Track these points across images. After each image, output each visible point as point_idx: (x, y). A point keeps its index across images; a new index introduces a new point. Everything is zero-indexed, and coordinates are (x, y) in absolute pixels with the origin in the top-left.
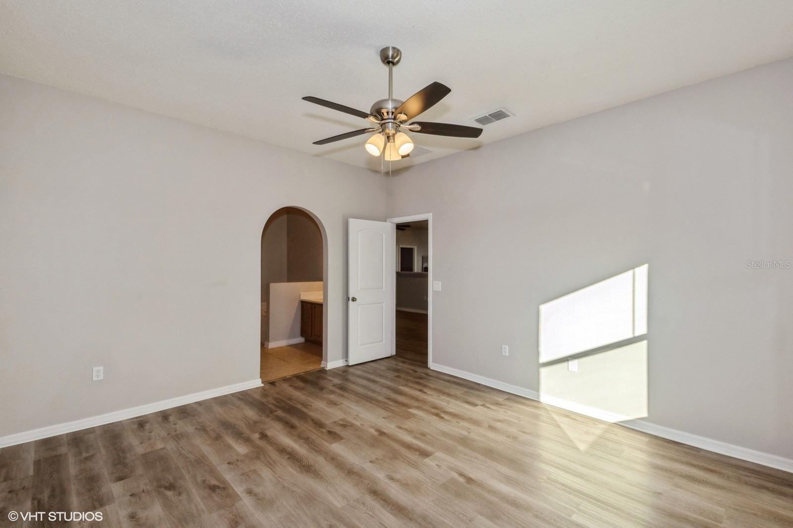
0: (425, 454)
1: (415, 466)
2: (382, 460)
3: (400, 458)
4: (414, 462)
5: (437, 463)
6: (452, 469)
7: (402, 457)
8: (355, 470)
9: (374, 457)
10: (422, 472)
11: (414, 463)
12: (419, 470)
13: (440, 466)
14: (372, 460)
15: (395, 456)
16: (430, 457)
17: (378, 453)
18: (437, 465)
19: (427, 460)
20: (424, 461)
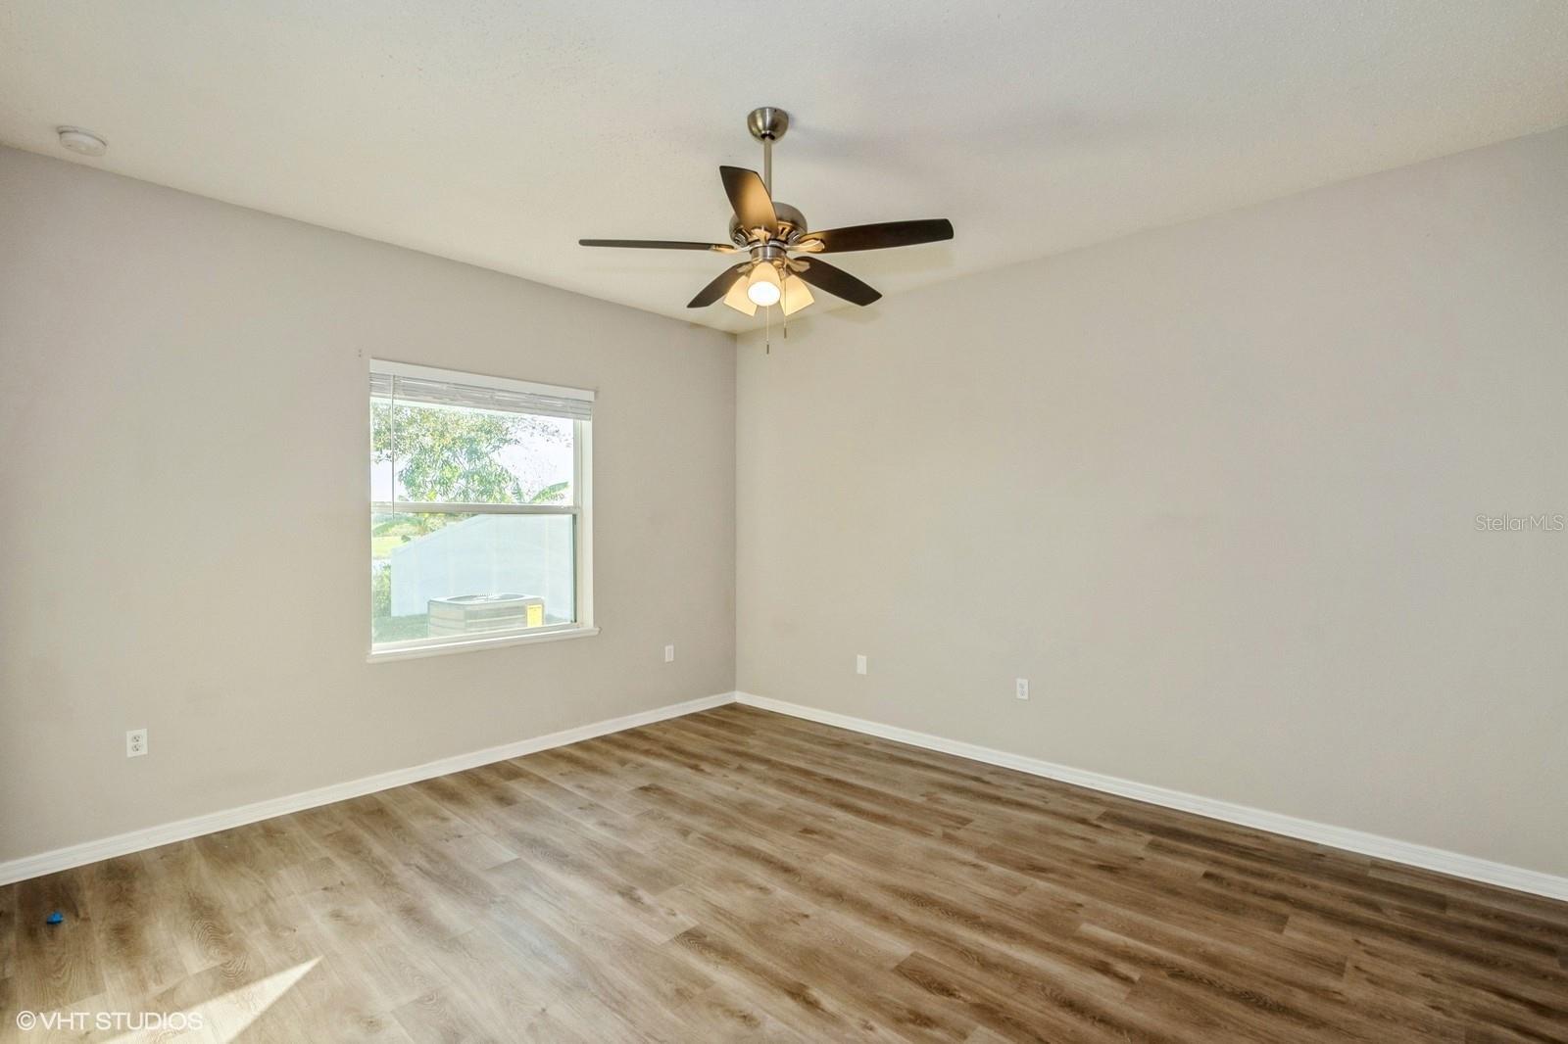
0: (693, 938)
1: (718, 912)
2: (785, 921)
3: (748, 927)
4: (719, 920)
5: (673, 919)
6: (649, 910)
7: (744, 929)
8: (830, 900)
9: (804, 924)
10: (708, 902)
11: (720, 917)
12: (713, 905)
13: (669, 914)
14: (805, 919)
15: (758, 932)
16: (684, 930)
17: (793, 936)
18: (674, 915)
19: (690, 922)
20: (697, 923)
